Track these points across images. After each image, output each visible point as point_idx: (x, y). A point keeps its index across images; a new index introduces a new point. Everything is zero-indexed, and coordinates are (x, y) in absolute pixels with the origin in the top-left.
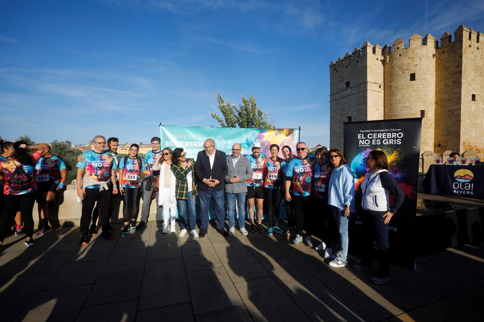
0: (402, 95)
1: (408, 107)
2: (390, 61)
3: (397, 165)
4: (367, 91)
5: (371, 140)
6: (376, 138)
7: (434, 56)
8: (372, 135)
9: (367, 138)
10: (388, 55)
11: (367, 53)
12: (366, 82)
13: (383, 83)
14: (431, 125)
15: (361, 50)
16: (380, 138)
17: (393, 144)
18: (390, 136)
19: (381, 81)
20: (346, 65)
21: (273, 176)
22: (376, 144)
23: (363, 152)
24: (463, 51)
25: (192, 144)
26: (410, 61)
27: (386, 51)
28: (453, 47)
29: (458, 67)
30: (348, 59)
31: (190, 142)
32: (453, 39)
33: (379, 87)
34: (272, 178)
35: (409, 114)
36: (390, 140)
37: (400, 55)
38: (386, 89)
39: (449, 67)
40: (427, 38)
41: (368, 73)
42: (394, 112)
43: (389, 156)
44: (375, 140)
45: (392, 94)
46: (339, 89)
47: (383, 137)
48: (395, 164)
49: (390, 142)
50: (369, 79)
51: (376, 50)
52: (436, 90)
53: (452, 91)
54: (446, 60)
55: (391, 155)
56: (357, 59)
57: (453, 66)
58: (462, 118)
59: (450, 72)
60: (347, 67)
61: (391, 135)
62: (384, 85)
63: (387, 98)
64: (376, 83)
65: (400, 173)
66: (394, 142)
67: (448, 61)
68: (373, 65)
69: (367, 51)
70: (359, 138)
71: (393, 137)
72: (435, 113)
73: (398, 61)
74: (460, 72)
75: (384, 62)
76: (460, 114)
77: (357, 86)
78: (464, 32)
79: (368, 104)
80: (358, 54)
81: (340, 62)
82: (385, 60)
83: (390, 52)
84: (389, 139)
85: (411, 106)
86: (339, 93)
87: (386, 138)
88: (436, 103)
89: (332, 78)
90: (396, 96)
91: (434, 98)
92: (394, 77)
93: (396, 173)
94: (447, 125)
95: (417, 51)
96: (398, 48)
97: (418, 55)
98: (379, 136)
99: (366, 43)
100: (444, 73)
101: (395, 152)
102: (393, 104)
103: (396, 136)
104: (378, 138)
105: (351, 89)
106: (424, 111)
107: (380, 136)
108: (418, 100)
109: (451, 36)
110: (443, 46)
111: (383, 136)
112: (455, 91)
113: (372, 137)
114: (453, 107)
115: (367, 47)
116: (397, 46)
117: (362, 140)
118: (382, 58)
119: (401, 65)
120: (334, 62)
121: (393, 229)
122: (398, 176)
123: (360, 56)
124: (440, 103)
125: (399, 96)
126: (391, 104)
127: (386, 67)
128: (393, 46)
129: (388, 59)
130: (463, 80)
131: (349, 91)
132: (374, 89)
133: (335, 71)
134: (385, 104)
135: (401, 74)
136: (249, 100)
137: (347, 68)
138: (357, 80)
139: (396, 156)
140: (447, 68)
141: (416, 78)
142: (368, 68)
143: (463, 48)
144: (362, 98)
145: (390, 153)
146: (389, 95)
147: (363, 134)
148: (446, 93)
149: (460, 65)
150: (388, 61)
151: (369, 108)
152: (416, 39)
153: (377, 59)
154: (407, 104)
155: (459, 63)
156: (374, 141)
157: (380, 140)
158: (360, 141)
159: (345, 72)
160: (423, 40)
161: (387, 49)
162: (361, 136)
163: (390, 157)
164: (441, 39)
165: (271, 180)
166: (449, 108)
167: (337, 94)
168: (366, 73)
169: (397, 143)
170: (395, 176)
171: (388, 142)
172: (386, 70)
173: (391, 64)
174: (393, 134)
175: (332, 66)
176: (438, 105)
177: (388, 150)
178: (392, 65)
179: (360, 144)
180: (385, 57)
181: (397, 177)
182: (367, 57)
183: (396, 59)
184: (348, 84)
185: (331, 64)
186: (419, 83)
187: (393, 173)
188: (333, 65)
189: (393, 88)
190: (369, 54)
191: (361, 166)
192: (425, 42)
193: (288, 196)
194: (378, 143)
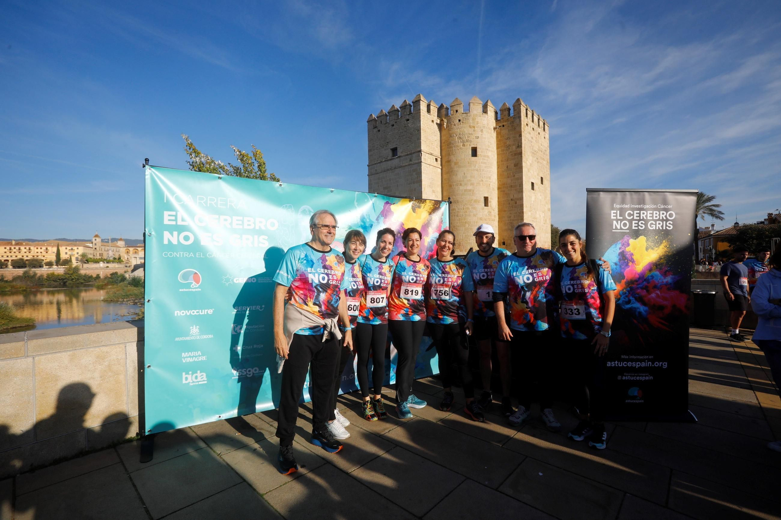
0: (463, 174)
1: (470, 190)
2: (447, 126)
3: (667, 263)
4: (421, 164)
5: (631, 221)
6: (638, 218)
7: (495, 129)
8: (632, 213)
9: (625, 219)
10: (445, 118)
11: (420, 110)
12: (420, 151)
13: (440, 155)
14: (495, 216)
15: (412, 104)
16: (643, 220)
17: (661, 228)
18: (657, 215)
19: (437, 152)
20: (392, 123)
21: (412, 291)
22: (638, 228)
23: (619, 242)
24: (522, 130)
25: (241, 222)
26: (471, 131)
27: (443, 112)
28: (513, 122)
29: (518, 147)
30: (394, 114)
31: (235, 218)
32: (512, 111)
33: (435, 160)
34: (409, 296)
35: (472, 200)
36: (658, 222)
37: (459, 121)
38: (444, 164)
39: (510, 145)
40: (487, 105)
41: (422, 138)
42: (454, 197)
43: (657, 248)
44: (637, 222)
45: (452, 171)
46: (382, 156)
47: (649, 218)
48: (665, 261)
49: (658, 225)
50: (424, 147)
51: (431, 108)
52: (498, 172)
53: (514, 176)
54: (507, 136)
55: (659, 246)
56: (408, 117)
57: (513, 145)
58: (525, 210)
59: (511, 152)
60: (393, 125)
61: (659, 215)
62: (441, 159)
63: (445, 176)
64: (431, 154)
65: (672, 275)
66: (662, 226)
67: (508, 138)
68: (428, 128)
69: (421, 108)
70: (612, 218)
71: (661, 218)
72: (499, 202)
73: (458, 129)
74: (521, 153)
75: (440, 126)
76: (523, 205)
77: (408, 155)
78: (522, 107)
79: (423, 183)
80: (408, 110)
81: (382, 116)
82: (442, 124)
83: (447, 115)
84: (656, 221)
85: (473, 190)
86: (382, 164)
87: (652, 218)
88: (499, 188)
89: (370, 140)
90: (456, 174)
91: (497, 183)
92: (454, 148)
93: (665, 275)
94: (510, 217)
95: (478, 119)
96: (457, 111)
97: (479, 125)
98: (642, 215)
99: (418, 96)
100: (505, 152)
101: (664, 241)
102: (454, 186)
103: (666, 216)
104: (641, 218)
105: (399, 159)
106: (488, 197)
107: (644, 216)
108: (481, 182)
109: (509, 109)
110: (503, 119)
111: (649, 215)
112: (516, 176)
113: (632, 217)
114: (516, 196)
115: (420, 102)
116: (455, 108)
117: (617, 220)
118: (439, 122)
119: (461, 133)
120: (373, 116)
121: (662, 364)
122: (669, 279)
123: (410, 113)
124: (502, 189)
125: (460, 176)
126: (450, 186)
127: (442, 134)
128: (451, 106)
129: (445, 124)
130: (524, 164)
131: (396, 162)
132: (429, 161)
133: (376, 130)
134: (443, 185)
135: (462, 147)
136: (251, 155)
137: (394, 127)
138: (408, 147)
139: (666, 249)
140: (508, 147)
141: (478, 153)
142: (421, 131)
143: (522, 126)
144: (414, 173)
145: (658, 244)
146: (447, 173)
147: (618, 212)
148: (508, 177)
149: (520, 146)
150: (445, 126)
151: (424, 188)
152: (476, 104)
153: (433, 121)
154: (470, 187)
155: (519, 142)
156: (635, 223)
157: (644, 222)
158: (615, 222)
159: (390, 133)
160: (483, 107)
161: (444, 110)
162: (615, 215)
163: (657, 250)
164: (500, 110)
165: (408, 300)
166: (512, 197)
167: (379, 164)
168: (419, 138)
169: (667, 228)
170: (665, 281)
171: (654, 226)
172: (443, 138)
173: (449, 130)
174: (661, 212)
175: (371, 121)
176: (501, 191)
177: (655, 238)
178: (450, 132)
179: (614, 228)
180: (442, 120)
181: (667, 282)
182: (420, 115)
183: (455, 125)
184: (394, 151)
185: (369, 119)
186: (481, 161)
187: (662, 275)
188: (373, 120)
189: (453, 164)
190: (423, 113)
191: (615, 266)
192: (485, 111)
193: (505, 331)
194: (642, 227)
